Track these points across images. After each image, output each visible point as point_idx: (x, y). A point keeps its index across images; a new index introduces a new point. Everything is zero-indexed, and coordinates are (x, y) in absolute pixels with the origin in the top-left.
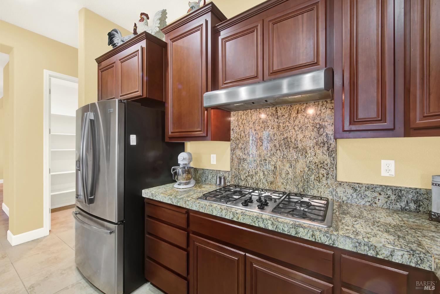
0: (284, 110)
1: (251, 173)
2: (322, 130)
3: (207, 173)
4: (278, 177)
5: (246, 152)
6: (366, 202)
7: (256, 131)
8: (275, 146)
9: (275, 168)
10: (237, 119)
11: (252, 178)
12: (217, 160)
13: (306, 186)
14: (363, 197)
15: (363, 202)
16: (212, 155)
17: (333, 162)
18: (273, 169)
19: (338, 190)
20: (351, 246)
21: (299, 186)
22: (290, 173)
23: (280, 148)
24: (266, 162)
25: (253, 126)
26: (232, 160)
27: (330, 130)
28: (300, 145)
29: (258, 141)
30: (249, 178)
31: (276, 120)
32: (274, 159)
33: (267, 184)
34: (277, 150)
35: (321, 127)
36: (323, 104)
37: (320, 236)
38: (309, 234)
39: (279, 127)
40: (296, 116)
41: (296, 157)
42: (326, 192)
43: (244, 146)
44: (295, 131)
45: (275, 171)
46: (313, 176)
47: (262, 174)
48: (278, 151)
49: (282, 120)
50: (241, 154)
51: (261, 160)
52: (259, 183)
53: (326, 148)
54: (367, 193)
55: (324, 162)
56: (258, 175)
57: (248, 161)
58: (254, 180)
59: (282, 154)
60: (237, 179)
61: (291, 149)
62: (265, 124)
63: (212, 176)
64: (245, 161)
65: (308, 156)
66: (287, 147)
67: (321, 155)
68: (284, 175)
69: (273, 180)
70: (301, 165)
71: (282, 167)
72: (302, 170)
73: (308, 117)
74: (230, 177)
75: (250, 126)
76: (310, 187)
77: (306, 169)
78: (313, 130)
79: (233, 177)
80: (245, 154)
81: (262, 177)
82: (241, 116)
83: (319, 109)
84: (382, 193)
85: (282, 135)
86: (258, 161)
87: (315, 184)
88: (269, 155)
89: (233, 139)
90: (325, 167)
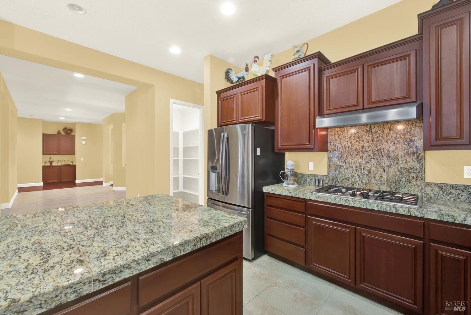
0: (378, 128)
1: (347, 176)
2: (412, 143)
3: (305, 177)
4: (372, 180)
5: (343, 160)
6: (451, 198)
7: (352, 144)
8: (369, 155)
9: (369, 172)
10: (334, 134)
11: (348, 181)
12: (315, 166)
13: (398, 186)
14: (448, 194)
15: (448, 198)
16: (309, 163)
17: (421, 167)
18: (368, 173)
19: (427, 189)
20: (436, 216)
21: (392, 186)
22: (384, 176)
23: (375, 157)
24: (361, 168)
25: (349, 140)
26: (329, 167)
27: (419, 143)
28: (392, 155)
29: (354, 151)
30: (345, 180)
31: (370, 135)
32: (369, 165)
33: (362, 185)
34: (371, 158)
35: (411, 141)
36: (413, 124)
37: (414, 212)
38: (406, 211)
39: (373, 140)
40: (389, 132)
41: (388, 164)
42: (416, 191)
43: (340, 155)
44: (388, 144)
45: (369, 175)
46: (404, 179)
47: (357, 177)
48: (372, 160)
49: (375, 136)
50: (338, 162)
51: (356, 166)
52: (355, 185)
53: (415, 157)
54: (451, 191)
55: (414, 168)
56: (354, 178)
57: (344, 167)
58: (350, 182)
59: (376, 162)
60: (334, 181)
61: (384, 158)
62: (360, 138)
63: (310, 179)
64: (342, 167)
65: (399, 163)
66: (380, 156)
67: (412, 162)
68: (377, 178)
69: (368, 181)
70: (393, 170)
71: (376, 172)
72: (394, 174)
73: (399, 133)
74: (327, 179)
75: (346, 140)
76: (402, 187)
77: (398, 173)
78: (404, 143)
79: (330, 180)
80: (341, 161)
81: (358, 180)
82: (338, 132)
83: (409, 127)
84: (464, 191)
85: (376, 147)
86: (354, 167)
87: (406, 184)
88: (364, 162)
89: (330, 150)
90: (415, 172)
